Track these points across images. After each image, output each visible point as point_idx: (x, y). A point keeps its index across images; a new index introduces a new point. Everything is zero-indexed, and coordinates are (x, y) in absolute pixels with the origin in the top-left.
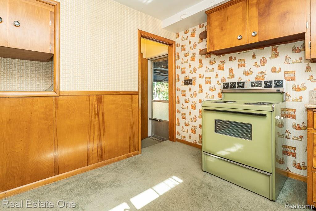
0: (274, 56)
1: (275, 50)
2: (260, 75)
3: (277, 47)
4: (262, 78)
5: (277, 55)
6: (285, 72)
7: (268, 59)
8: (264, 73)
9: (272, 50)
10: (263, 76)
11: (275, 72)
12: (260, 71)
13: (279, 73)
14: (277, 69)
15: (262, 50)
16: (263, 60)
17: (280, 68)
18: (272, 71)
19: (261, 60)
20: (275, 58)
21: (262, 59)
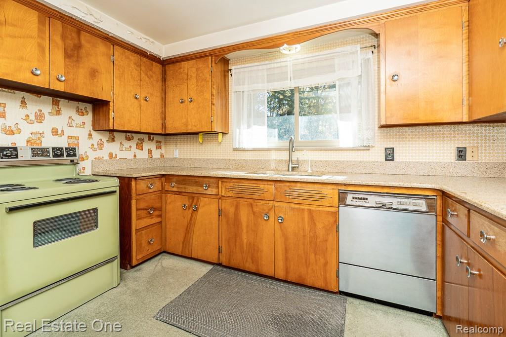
0: (55, 113)
1: (56, 103)
2: (34, 137)
3: (59, 101)
4: (39, 142)
5: (58, 113)
6: (68, 136)
7: (47, 115)
8: (42, 134)
9: (53, 104)
10: (39, 139)
11: (56, 135)
12: (34, 131)
13: (61, 136)
14: (60, 132)
15: (38, 98)
16: (39, 114)
17: (63, 131)
18: (52, 132)
19: (36, 113)
20: (57, 115)
21: (38, 112)
